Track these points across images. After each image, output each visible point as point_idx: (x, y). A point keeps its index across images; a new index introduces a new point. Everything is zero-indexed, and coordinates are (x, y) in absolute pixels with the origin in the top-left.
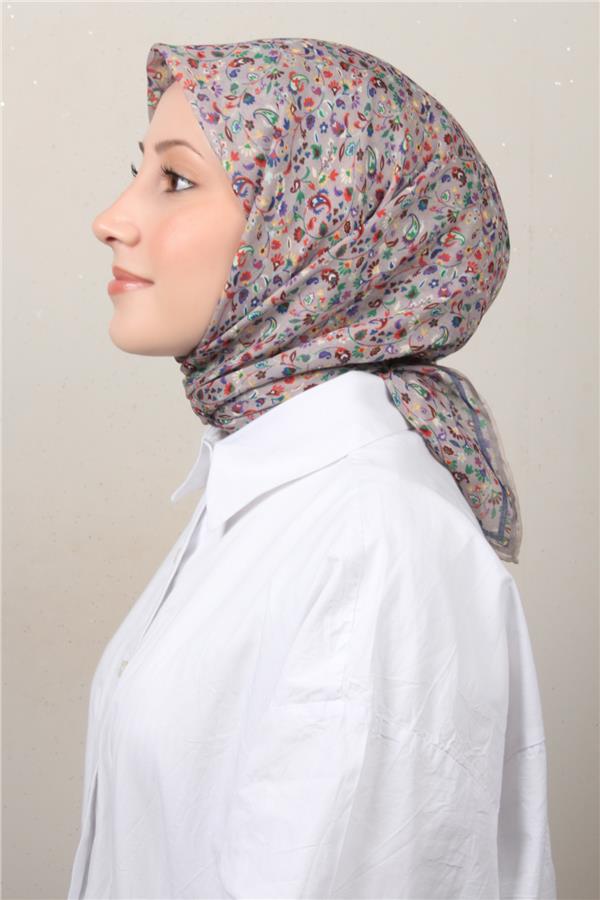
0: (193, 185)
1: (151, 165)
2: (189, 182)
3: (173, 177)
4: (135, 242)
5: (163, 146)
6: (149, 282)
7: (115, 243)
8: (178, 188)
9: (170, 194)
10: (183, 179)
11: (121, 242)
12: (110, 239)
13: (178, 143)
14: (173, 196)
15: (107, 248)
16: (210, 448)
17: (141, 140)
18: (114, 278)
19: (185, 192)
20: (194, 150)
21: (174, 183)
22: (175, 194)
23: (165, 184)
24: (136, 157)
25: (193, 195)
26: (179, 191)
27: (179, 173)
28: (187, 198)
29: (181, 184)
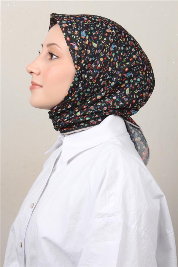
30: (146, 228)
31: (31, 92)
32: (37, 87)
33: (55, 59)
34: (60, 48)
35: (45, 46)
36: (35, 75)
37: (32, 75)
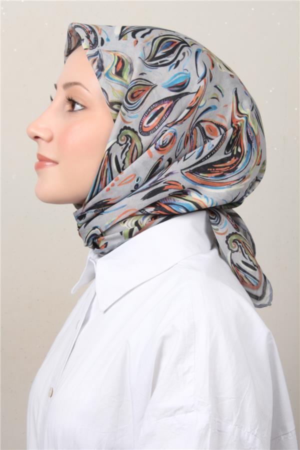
0: (84, 107)
1: (61, 96)
2: (82, 106)
3: (73, 102)
4: (50, 140)
5: (67, 86)
6: (56, 163)
7: (39, 140)
8: (75, 109)
9: (71, 113)
10: (78, 104)
11: (42, 139)
12: (37, 137)
13: (76, 84)
14: (72, 114)
15: (34, 142)
16: (94, 264)
17: (56, 83)
18: (38, 160)
19: (79, 112)
20: (85, 88)
21: (73, 106)
22: (74, 113)
23: (68, 107)
24: (53, 92)
25: (84, 113)
26: (75, 111)
27: (76, 100)
28: (80, 116)
29: (77, 107)
30: (256, 430)
31: (38, 174)
32: (48, 164)
33: (80, 110)
34: (88, 90)
35: (60, 87)
36: (43, 143)
37: (37, 142)
